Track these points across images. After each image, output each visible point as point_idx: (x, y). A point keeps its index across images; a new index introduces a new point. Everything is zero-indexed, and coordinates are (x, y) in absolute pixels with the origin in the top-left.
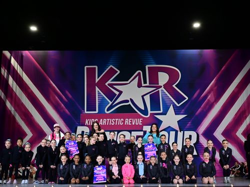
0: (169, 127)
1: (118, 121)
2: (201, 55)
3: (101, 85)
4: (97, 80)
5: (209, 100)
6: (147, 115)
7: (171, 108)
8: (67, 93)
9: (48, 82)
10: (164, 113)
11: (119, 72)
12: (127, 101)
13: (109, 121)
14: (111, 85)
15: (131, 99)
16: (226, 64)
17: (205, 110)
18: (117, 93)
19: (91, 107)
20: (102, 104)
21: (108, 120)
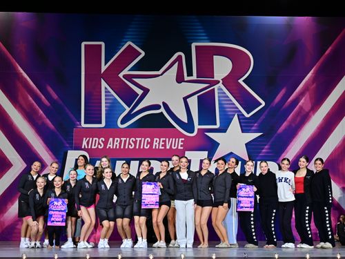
0: (231, 153)
1: (140, 141)
2: (289, 27)
3: (111, 77)
4: (104, 68)
5: (301, 108)
6: (192, 132)
7: (235, 121)
8: (49, 89)
9: (15, 69)
10: (223, 130)
11: (143, 54)
12: (157, 107)
13: (125, 141)
14: (128, 77)
15: (164, 103)
16: (333, 44)
17: (293, 125)
18: (140, 92)
19: (93, 116)
20: (113, 111)
21: (123, 139)
